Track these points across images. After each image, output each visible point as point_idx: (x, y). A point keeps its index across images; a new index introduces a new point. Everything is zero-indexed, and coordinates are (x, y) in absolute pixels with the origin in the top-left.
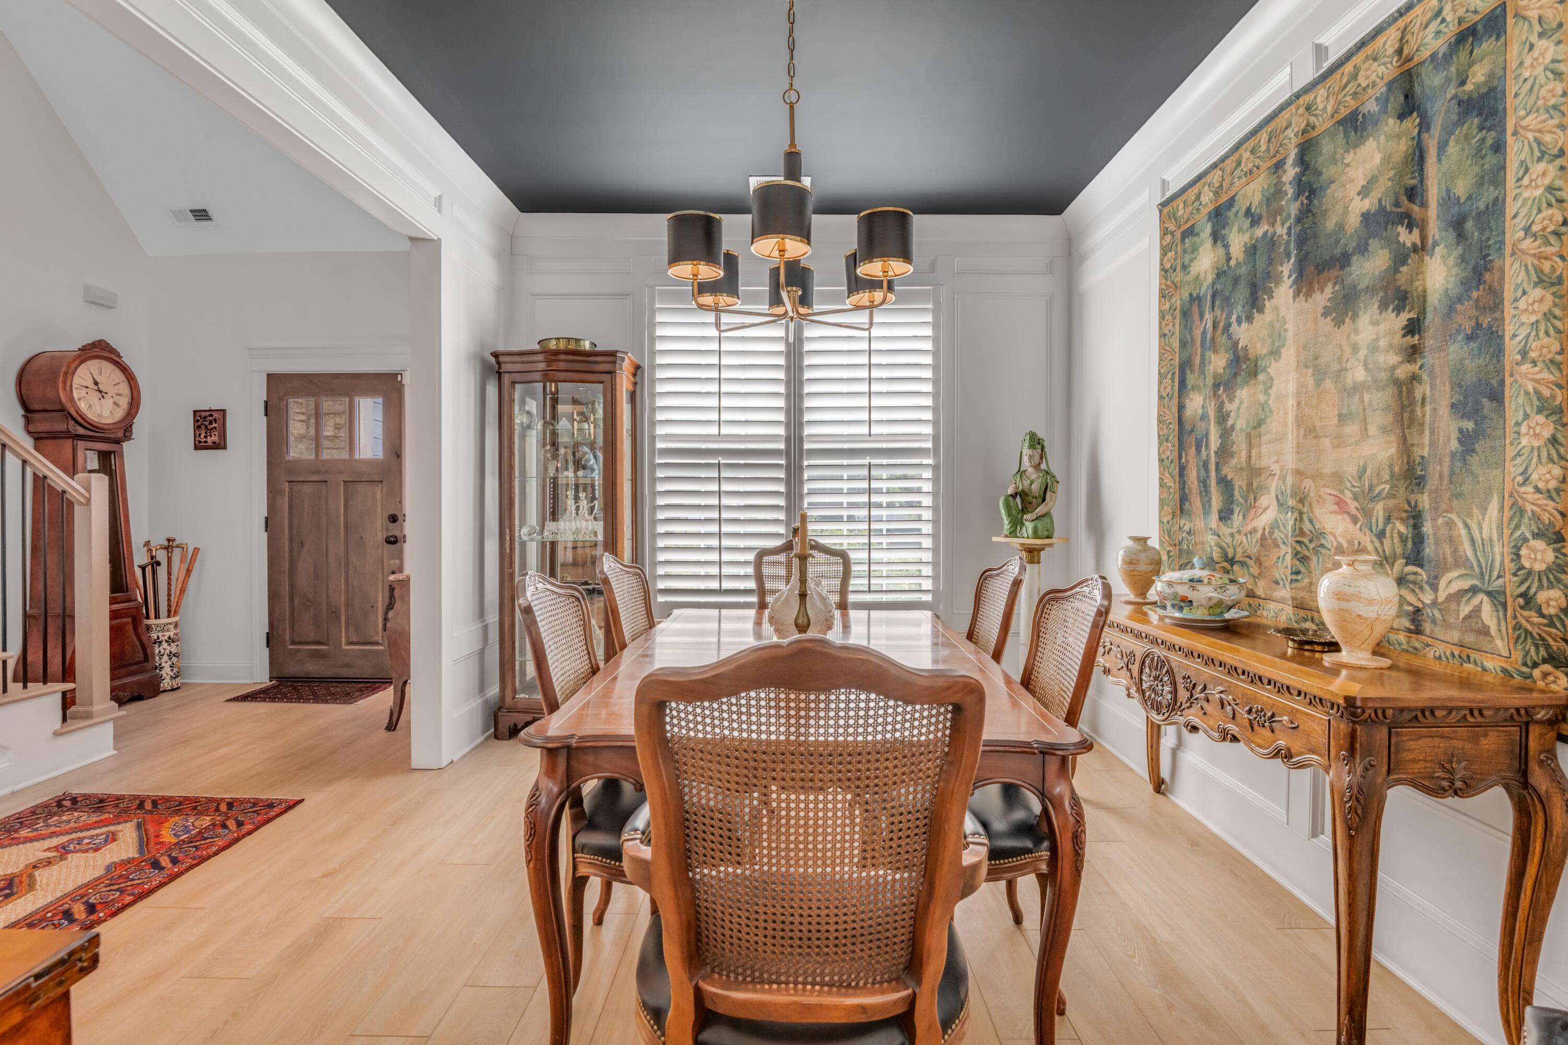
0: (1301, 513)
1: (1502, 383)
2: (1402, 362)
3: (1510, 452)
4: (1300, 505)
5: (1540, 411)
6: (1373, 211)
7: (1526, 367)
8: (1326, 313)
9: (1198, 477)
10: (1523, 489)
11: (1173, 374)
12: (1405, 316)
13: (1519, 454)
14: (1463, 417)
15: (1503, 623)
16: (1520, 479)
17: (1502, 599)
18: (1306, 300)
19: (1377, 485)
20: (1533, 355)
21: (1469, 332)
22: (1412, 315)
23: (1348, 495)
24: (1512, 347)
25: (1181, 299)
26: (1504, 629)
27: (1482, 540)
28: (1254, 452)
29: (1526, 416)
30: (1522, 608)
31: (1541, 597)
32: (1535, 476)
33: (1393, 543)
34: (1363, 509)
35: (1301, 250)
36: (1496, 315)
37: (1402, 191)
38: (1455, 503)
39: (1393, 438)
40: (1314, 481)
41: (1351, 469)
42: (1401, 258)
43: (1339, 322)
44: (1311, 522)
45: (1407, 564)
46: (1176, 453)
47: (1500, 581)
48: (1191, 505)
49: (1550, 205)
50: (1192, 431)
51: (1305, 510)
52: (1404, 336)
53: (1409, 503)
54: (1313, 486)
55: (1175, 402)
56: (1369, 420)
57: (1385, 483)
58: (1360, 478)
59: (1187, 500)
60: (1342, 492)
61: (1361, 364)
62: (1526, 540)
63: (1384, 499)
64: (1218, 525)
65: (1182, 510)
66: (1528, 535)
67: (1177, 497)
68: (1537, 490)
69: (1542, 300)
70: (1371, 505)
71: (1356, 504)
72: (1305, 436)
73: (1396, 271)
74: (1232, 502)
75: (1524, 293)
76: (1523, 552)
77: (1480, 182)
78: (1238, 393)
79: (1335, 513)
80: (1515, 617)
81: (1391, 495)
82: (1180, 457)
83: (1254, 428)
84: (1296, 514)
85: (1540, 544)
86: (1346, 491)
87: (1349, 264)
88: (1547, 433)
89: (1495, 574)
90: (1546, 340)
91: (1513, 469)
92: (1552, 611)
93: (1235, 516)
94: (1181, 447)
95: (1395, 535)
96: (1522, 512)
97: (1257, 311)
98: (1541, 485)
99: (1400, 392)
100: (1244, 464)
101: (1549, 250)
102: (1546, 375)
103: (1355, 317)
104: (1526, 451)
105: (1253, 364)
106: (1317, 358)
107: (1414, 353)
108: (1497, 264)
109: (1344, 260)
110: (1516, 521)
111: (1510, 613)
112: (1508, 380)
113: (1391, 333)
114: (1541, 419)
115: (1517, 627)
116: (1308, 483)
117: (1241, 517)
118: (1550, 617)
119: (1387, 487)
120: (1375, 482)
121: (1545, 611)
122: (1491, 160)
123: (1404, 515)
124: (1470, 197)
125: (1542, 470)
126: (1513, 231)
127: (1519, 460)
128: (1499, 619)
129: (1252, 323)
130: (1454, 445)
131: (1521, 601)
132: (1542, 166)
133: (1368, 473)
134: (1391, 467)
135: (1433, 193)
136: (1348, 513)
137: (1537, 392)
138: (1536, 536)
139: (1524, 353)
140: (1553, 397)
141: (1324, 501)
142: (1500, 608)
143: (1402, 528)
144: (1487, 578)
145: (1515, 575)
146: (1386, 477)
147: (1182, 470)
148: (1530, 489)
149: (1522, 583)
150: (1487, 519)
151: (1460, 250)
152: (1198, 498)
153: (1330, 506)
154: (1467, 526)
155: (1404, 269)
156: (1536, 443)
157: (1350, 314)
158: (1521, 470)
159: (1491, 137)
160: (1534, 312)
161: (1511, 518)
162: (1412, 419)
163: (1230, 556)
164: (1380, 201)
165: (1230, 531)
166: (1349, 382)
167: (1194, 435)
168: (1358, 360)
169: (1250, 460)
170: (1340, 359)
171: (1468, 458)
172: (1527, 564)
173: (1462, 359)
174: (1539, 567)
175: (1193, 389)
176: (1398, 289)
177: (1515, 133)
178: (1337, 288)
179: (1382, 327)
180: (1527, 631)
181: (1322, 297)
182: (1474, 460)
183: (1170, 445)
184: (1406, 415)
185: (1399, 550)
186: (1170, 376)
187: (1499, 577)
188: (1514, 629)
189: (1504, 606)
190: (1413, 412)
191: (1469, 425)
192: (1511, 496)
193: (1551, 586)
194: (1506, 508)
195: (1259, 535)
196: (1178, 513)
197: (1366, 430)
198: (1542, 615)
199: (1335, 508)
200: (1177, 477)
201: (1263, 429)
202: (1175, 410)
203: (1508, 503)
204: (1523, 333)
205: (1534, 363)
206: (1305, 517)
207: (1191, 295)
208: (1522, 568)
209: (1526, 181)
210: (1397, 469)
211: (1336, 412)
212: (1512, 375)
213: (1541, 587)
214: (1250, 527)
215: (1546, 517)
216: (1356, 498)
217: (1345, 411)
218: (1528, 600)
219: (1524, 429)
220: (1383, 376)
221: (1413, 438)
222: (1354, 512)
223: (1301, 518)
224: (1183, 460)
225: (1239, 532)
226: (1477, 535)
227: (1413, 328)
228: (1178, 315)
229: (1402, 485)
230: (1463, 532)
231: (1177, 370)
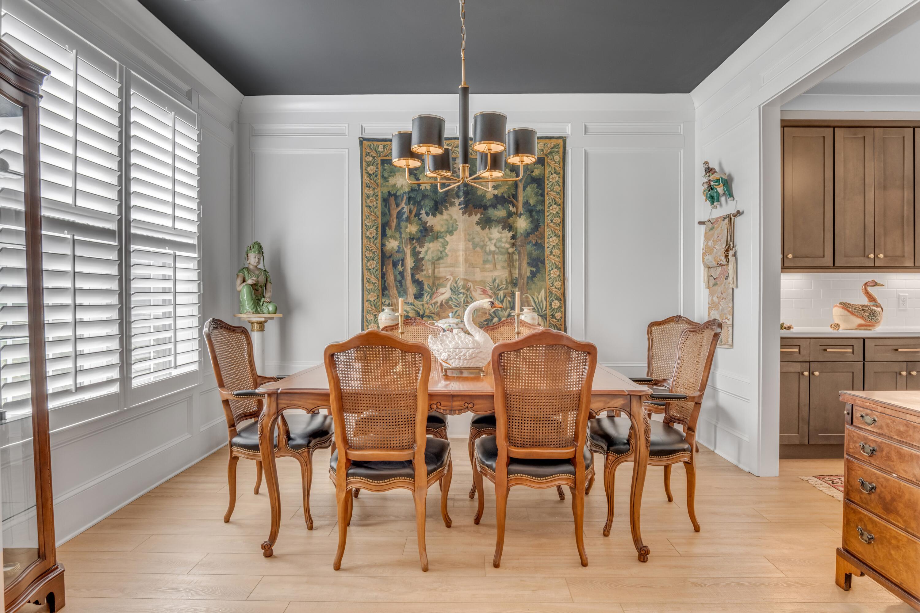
0: (467, 295)
1: (544, 259)
2: (510, 247)
3: (548, 278)
4: (466, 292)
5: (556, 268)
6: (499, 196)
7: (552, 256)
8: (478, 223)
9: (395, 279)
10: (552, 288)
11: (377, 227)
12: (511, 234)
13: (550, 279)
14: (531, 267)
15: (546, 323)
16: (551, 285)
17: (545, 317)
18: (469, 217)
19: (501, 285)
20: (554, 253)
21: (534, 243)
22: (513, 233)
23: (488, 288)
24: (547, 251)
25: (382, 192)
26: (546, 325)
27: (538, 301)
28: (436, 270)
29: (552, 269)
30: (551, 318)
31: (556, 315)
32: (555, 284)
33: (506, 304)
34: (494, 293)
35: (467, 197)
36: (543, 240)
37: (511, 194)
38: (529, 291)
39: (507, 271)
40: (473, 284)
41: (490, 280)
42: (510, 214)
43: (483, 228)
44: (471, 298)
45: (511, 310)
46: (379, 266)
47: (545, 312)
48: (389, 292)
49: (557, 217)
50: (390, 257)
51: (468, 294)
52: (511, 239)
53: (511, 291)
54: (472, 285)
55: (378, 241)
56: (497, 264)
57: (504, 285)
58: (493, 283)
59: (387, 289)
60: (485, 287)
61: (493, 245)
62: (553, 301)
63: (504, 290)
64: (414, 301)
65: (383, 295)
66: (554, 299)
67: (380, 288)
68: (556, 288)
69: (556, 240)
70: (498, 292)
71: (492, 292)
72: (469, 267)
73: (509, 218)
74: (423, 290)
75: (551, 237)
76: (553, 304)
77: (537, 202)
78: (426, 244)
79: (482, 294)
80: (549, 321)
81: (506, 289)
82: (382, 269)
83: (437, 260)
84: (465, 295)
85: (556, 302)
86: (487, 287)
87: (487, 209)
88: (558, 274)
89: (544, 310)
90: (557, 250)
91: (549, 283)
92: (559, 318)
93: (425, 296)
94: (383, 264)
95: (507, 301)
96: (552, 293)
97: (438, 213)
98: (557, 287)
99: (510, 257)
100: (430, 275)
101: (557, 228)
102: (557, 259)
103: (490, 228)
104: (553, 278)
105: (436, 234)
106: (474, 239)
107: (513, 245)
108: (542, 227)
109: (485, 208)
110: (550, 296)
111: (548, 320)
112: (546, 259)
113: (507, 237)
114: (556, 270)
115: (550, 323)
116: (470, 284)
117: (429, 297)
118: (558, 320)
119: (505, 286)
120: (500, 284)
121: (557, 318)
122: (541, 198)
123: (510, 295)
124: (534, 205)
125: (557, 283)
126: (547, 220)
127: (550, 280)
128: (544, 322)
129: (435, 217)
130: (528, 274)
131: (551, 316)
132: (555, 206)
133: (497, 281)
134: (506, 280)
135: (521, 199)
136: (488, 295)
137: (555, 263)
138: (556, 299)
139: (551, 253)
140: (559, 265)
141: (477, 290)
142: (544, 319)
143: (509, 299)
144: (540, 311)
145: (550, 310)
146: (504, 283)
147: (383, 276)
148: (554, 288)
149: (551, 312)
150: (540, 295)
151: (531, 219)
152: (395, 289)
153: (479, 291)
154: (533, 298)
155: (511, 218)
156: (555, 276)
157: (488, 227)
158: (551, 282)
159: (540, 192)
160: (554, 243)
161: (549, 295)
162: (513, 265)
163: (421, 314)
164: (502, 194)
165: (422, 303)
166: (488, 249)
167: (391, 259)
168: (492, 244)
169: (434, 273)
170: (483, 241)
171: (534, 279)
172: (553, 307)
173: (532, 251)
174: (556, 307)
175: (391, 237)
176: (509, 224)
177: (547, 194)
178: (482, 216)
179: (503, 235)
180: (552, 324)
181: (476, 217)
182: (535, 279)
183: (375, 262)
184: (511, 264)
185: (508, 306)
186: (374, 228)
187: (545, 311)
188: (549, 324)
189: (546, 319)
190: (513, 263)
191: (534, 269)
192: (549, 289)
193: (559, 312)
194: (547, 292)
195: (439, 304)
196: (381, 296)
197: (496, 266)
198: (556, 319)
199: (482, 293)
200: (380, 279)
201: (441, 261)
202: (379, 245)
203: (548, 291)
204: (551, 247)
205: (554, 256)
206: (468, 296)
207: (389, 192)
208: (552, 308)
209: (551, 208)
210: (508, 281)
211: (482, 260)
212: (547, 257)
213: (556, 312)
214: (434, 301)
215: (558, 295)
216: (491, 289)
217: (486, 259)
218: (553, 316)
219: (552, 272)
220: (504, 250)
221: (513, 271)
222: (490, 294)
223: (467, 297)
224: (384, 270)
225: (427, 303)
226: (536, 300)
227: (513, 237)
228: (380, 199)
229: (510, 286)
230: (531, 299)
231: (380, 226)
